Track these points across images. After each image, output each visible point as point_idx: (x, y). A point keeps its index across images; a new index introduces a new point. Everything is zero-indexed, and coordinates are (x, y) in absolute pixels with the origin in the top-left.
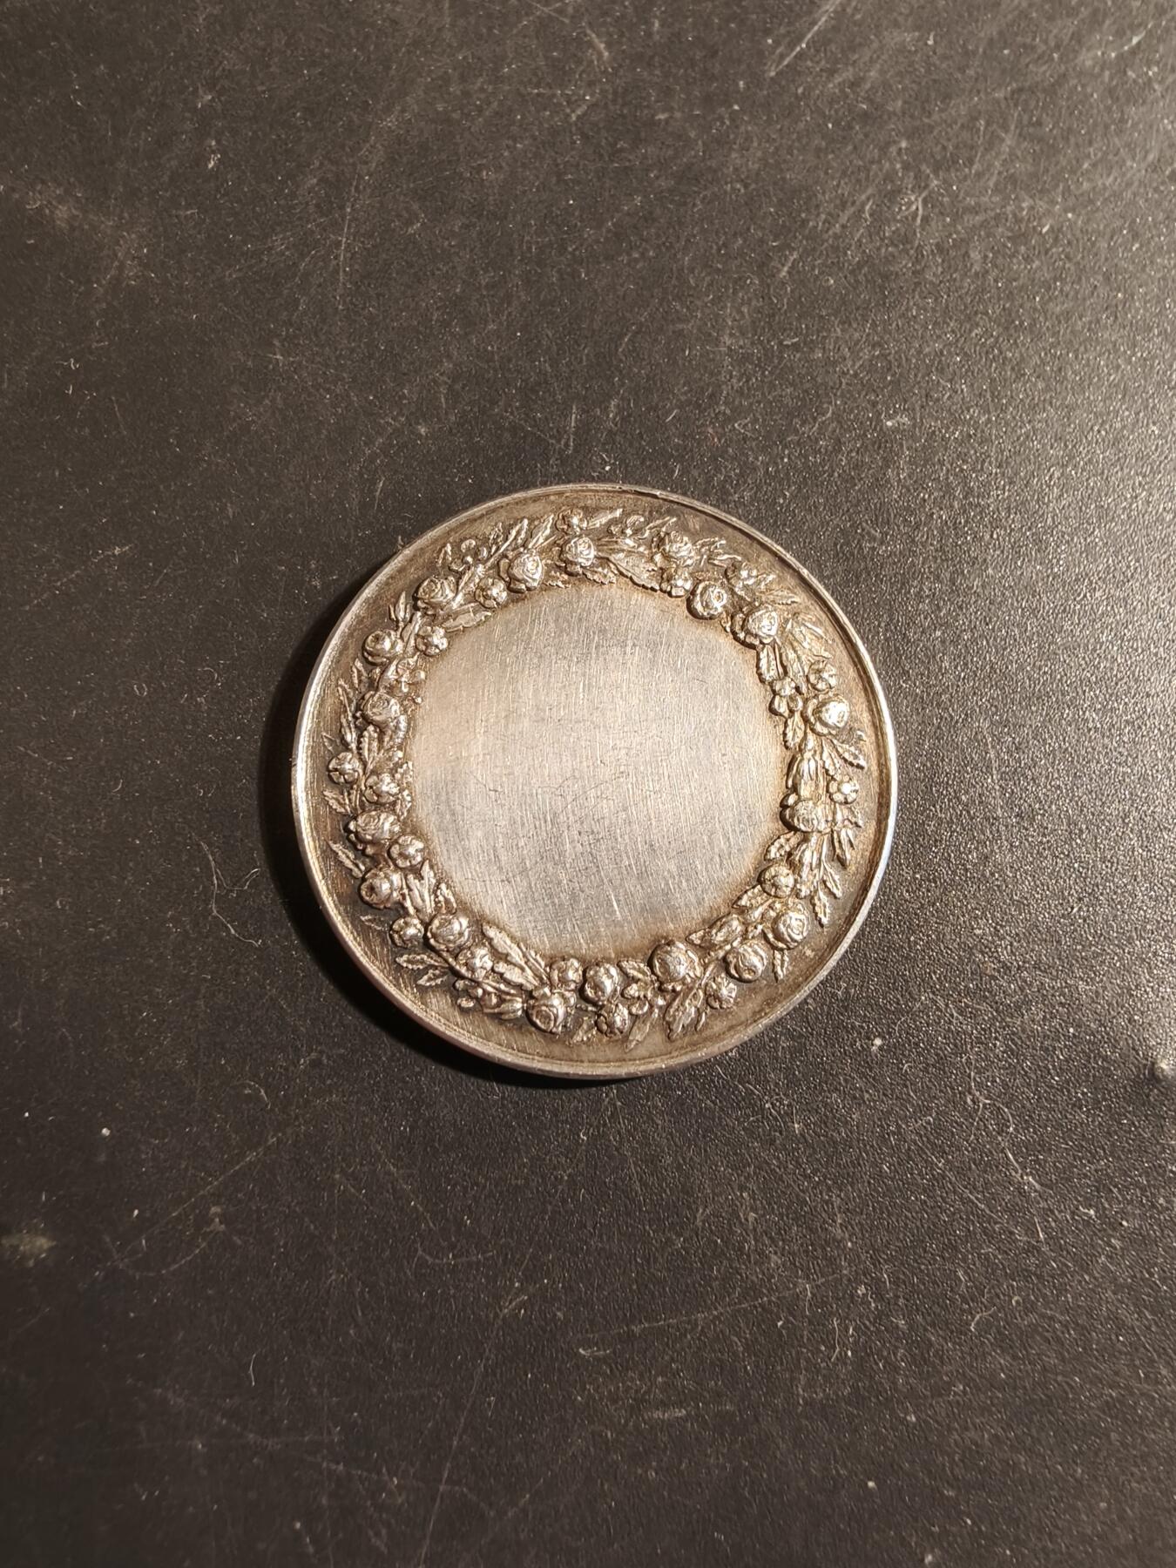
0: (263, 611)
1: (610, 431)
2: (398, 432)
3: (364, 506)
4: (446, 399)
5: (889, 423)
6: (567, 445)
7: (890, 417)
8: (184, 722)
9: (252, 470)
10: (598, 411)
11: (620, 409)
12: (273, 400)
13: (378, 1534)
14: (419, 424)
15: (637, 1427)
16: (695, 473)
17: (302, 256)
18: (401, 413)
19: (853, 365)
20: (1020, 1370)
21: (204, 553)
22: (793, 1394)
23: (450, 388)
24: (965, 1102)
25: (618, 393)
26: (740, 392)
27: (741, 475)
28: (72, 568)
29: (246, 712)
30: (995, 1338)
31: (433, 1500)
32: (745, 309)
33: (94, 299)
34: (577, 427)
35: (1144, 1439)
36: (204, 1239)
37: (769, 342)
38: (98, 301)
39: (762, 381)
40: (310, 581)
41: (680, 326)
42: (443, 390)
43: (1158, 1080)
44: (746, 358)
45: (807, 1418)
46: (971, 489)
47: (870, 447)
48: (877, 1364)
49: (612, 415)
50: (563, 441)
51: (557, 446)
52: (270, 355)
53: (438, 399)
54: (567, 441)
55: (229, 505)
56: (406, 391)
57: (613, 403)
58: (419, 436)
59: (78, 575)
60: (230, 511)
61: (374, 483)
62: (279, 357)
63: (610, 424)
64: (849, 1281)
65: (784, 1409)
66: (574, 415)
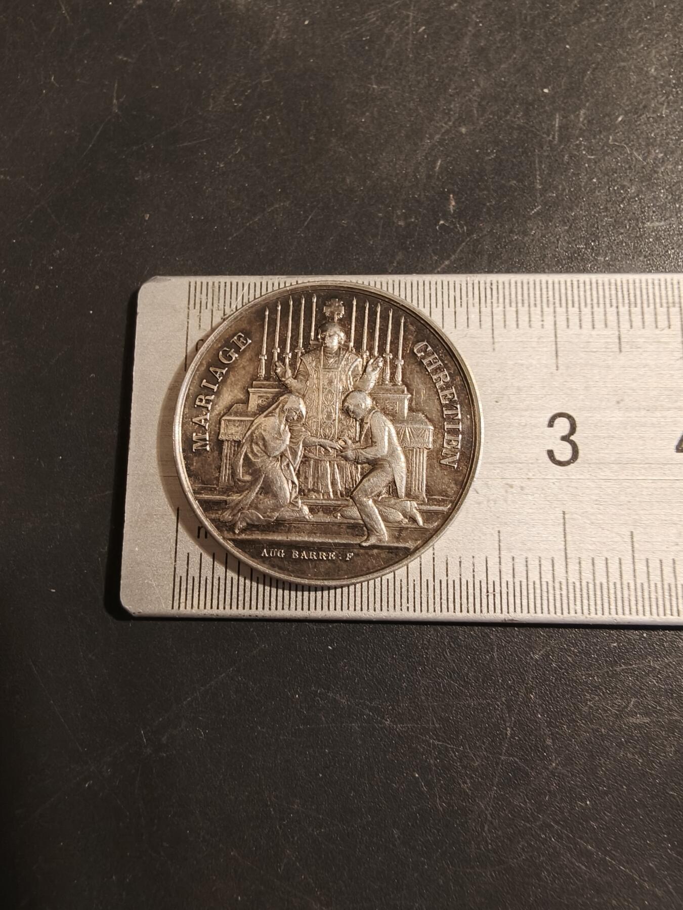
0: (370, 240)
1: (581, 130)
2: (447, 132)
3: (429, 177)
4: (477, 111)
6: (554, 138)
9: (361, 155)
10: (573, 117)
11: (586, 116)
12: (372, 113)
13: (465, 782)
14: (460, 126)
15: (620, 727)
17: (386, 24)
18: (449, 120)
21: (333, 206)
23: (479, 104)
25: (585, 105)
28: (255, 215)
33: (262, 53)
34: (560, 127)
38: (264, 54)
40: (398, 222)
41: (622, 64)
42: (475, 105)
49: (581, 119)
50: (551, 137)
51: (548, 139)
52: (370, 85)
53: (472, 111)
54: (554, 135)
55: (347, 177)
56: (452, 106)
57: (582, 112)
58: (461, 134)
59: (259, 220)
60: (348, 181)
61: (435, 162)
62: (375, 86)
63: (581, 125)
66: (557, 120)
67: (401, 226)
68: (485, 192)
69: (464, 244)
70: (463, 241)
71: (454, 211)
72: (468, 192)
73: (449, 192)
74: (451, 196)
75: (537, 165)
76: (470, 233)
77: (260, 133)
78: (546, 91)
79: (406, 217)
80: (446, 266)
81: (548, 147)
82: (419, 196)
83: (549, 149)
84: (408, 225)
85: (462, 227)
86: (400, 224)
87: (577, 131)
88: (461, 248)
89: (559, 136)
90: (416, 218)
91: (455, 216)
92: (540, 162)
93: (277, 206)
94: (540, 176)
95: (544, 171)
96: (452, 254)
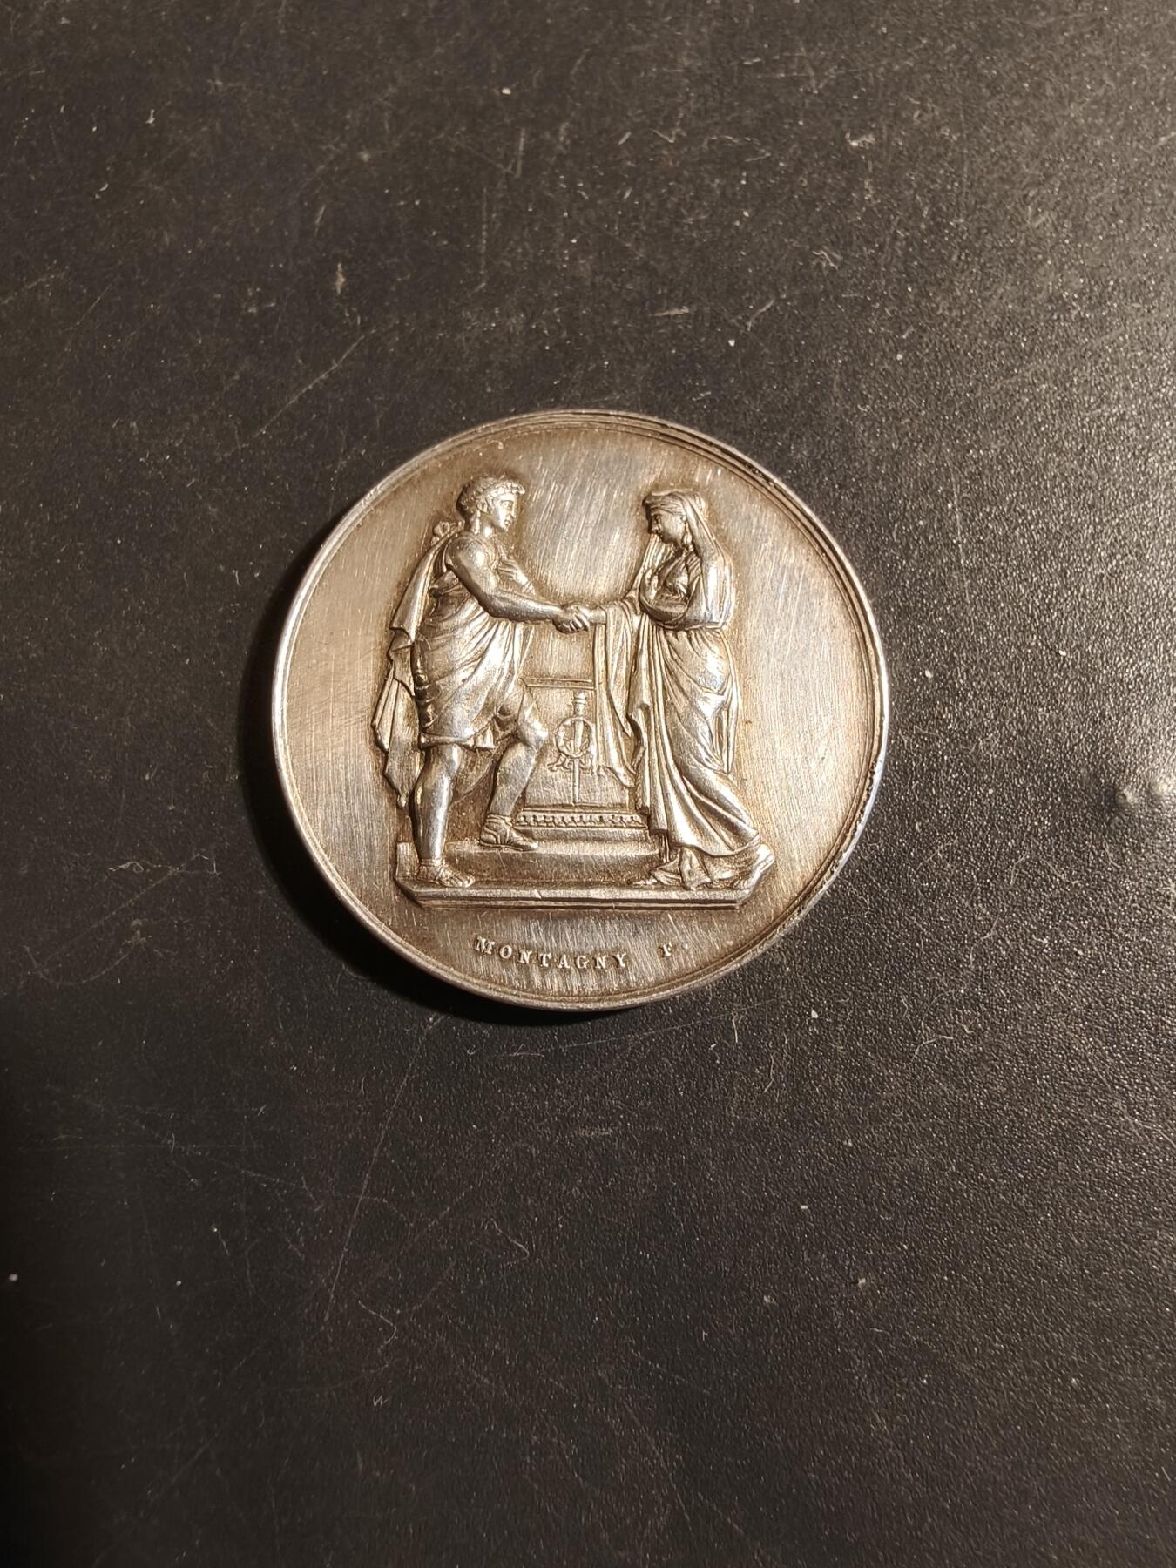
0: (198, 337)
1: (560, 155)
2: (339, 159)
3: (304, 234)
4: (390, 125)
5: (854, 144)
6: (514, 169)
7: (854, 137)
8: (115, 446)
9: (190, 198)
10: (547, 135)
11: (570, 133)
12: (212, 128)
13: (295, 1241)
14: (360, 149)
15: (562, 1144)
16: (648, 196)
18: (343, 139)
19: (817, 85)
20: (964, 1098)
21: (140, 281)
22: (725, 1116)
23: (395, 113)
24: (914, 830)
25: (569, 116)
26: (697, 114)
27: (696, 197)
28: (5, 294)
29: (178, 436)
30: (938, 1065)
31: (352, 1209)
32: (704, 30)
33: (31, 26)
34: (524, 151)
35: (1093, 1167)
36: (124, 952)
37: (729, 62)
38: (35, 28)
39: (721, 102)
40: (246, 309)
41: (634, 48)
42: (387, 114)
43: (1121, 808)
44: (705, 79)
45: (738, 1140)
46: (940, 209)
47: (833, 168)
48: (813, 1089)
49: (562, 139)
50: (510, 167)
51: (504, 171)
52: (210, 81)
53: (382, 124)
54: (515, 164)
55: (165, 233)
56: (348, 116)
57: (563, 128)
58: (361, 162)
59: (10, 302)
60: (167, 239)
61: (314, 210)
62: (219, 83)
63: (560, 148)
64: (786, 1005)
65: (715, 1131)
66: (522, 140)
67: (251, 314)
68: (396, 260)
69: (355, 345)
70: (354, 340)
71: (342, 289)
72: (369, 259)
73: (336, 259)
74: (340, 266)
75: (485, 214)
76: (365, 327)
77: (23, 160)
78: (506, 91)
79: (261, 299)
80: (322, 380)
81: (504, 184)
82: (286, 265)
83: (505, 187)
84: (263, 313)
85: (353, 317)
86: (250, 311)
87: (554, 159)
88: (349, 352)
89: (522, 168)
90: (278, 302)
91: (344, 297)
92: (490, 211)
93: (44, 280)
94: (487, 230)
95: (494, 223)
96: (334, 361)
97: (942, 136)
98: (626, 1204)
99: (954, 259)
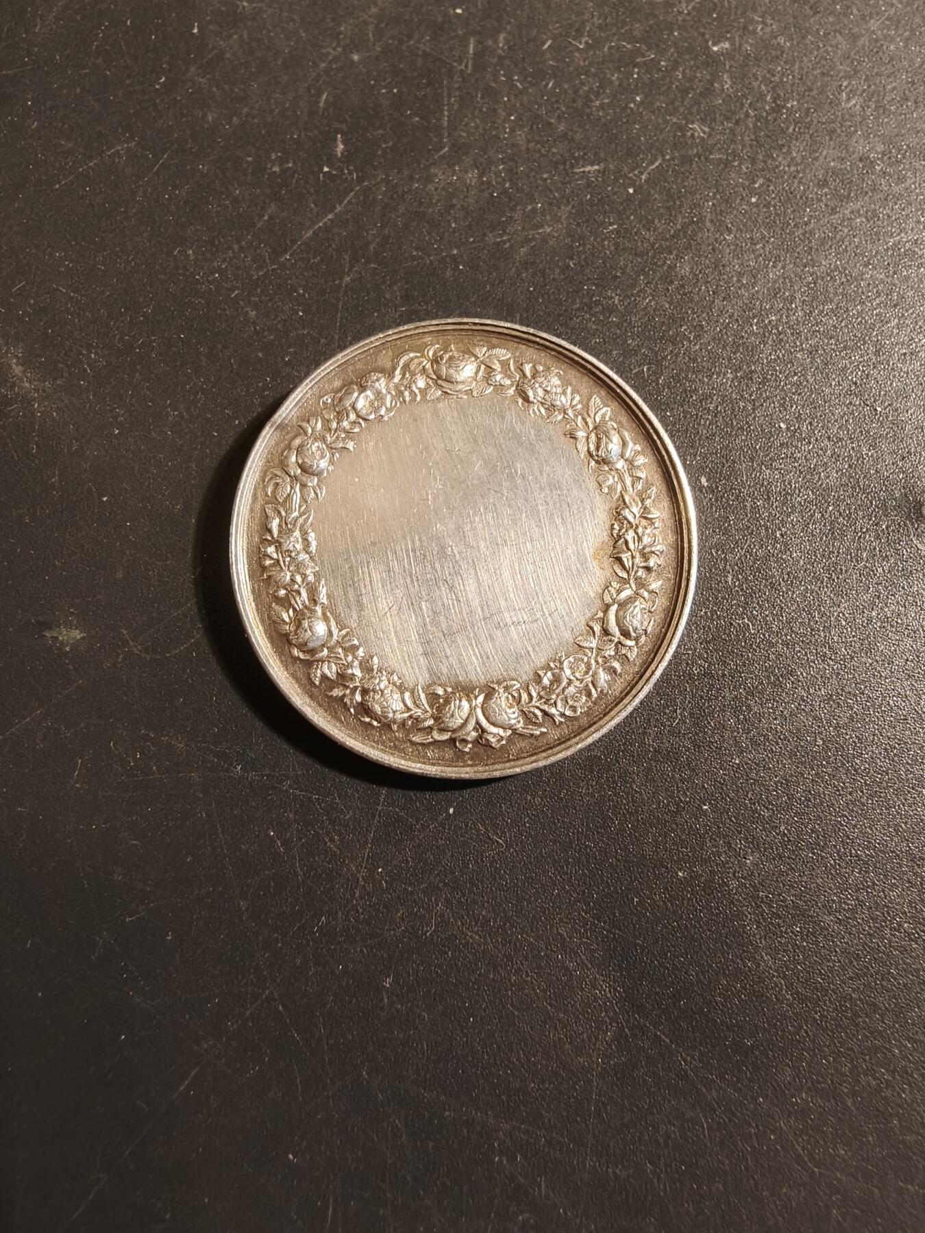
0: (236, 189)
1: (500, 57)
2: (336, 59)
3: (312, 113)
4: (374, 35)
5: (715, 49)
6: (466, 67)
7: (715, 44)
8: (177, 268)
9: (226, 87)
10: (490, 42)
11: (507, 41)
12: (241, 36)
13: (332, 840)
14: (352, 53)
16: (566, 86)
18: (338, 45)
19: (687, 7)
21: (191, 149)
22: (645, 744)
23: (377, 26)
24: (776, 537)
25: (505, 29)
26: (600, 27)
27: (600, 87)
28: (91, 158)
29: (224, 260)
31: (373, 816)
34: (474, 54)
36: (198, 633)
39: (617, 19)
40: (271, 169)
42: (371, 27)
45: (656, 761)
46: (779, 95)
47: (700, 66)
48: (709, 723)
49: (501, 45)
50: (464, 64)
51: (459, 68)
52: (239, 3)
53: (367, 34)
54: (467, 63)
55: (209, 113)
56: (342, 29)
57: (502, 37)
58: (353, 62)
59: (95, 164)
60: (210, 118)
61: (319, 95)
62: (245, 4)
63: (500, 51)
64: (687, 664)
65: (638, 755)
66: (472, 46)
67: (275, 172)
68: (381, 132)
69: (353, 193)
70: (352, 190)
71: (342, 154)
72: (360, 131)
73: (337, 131)
74: (339, 136)
75: (446, 99)
76: (360, 180)
77: (100, 61)
78: (459, 11)
79: (281, 162)
80: (329, 219)
81: (458, 78)
82: (299, 135)
83: (460, 79)
84: (283, 171)
85: (350, 173)
86: (274, 170)
87: (496, 59)
88: (348, 198)
89: (473, 66)
90: (294, 163)
91: (343, 159)
92: (450, 96)
93: (119, 148)
94: (448, 111)
95: (453, 105)
96: (337, 206)
97: (778, 44)
98: (575, 809)
99: (791, 130)
